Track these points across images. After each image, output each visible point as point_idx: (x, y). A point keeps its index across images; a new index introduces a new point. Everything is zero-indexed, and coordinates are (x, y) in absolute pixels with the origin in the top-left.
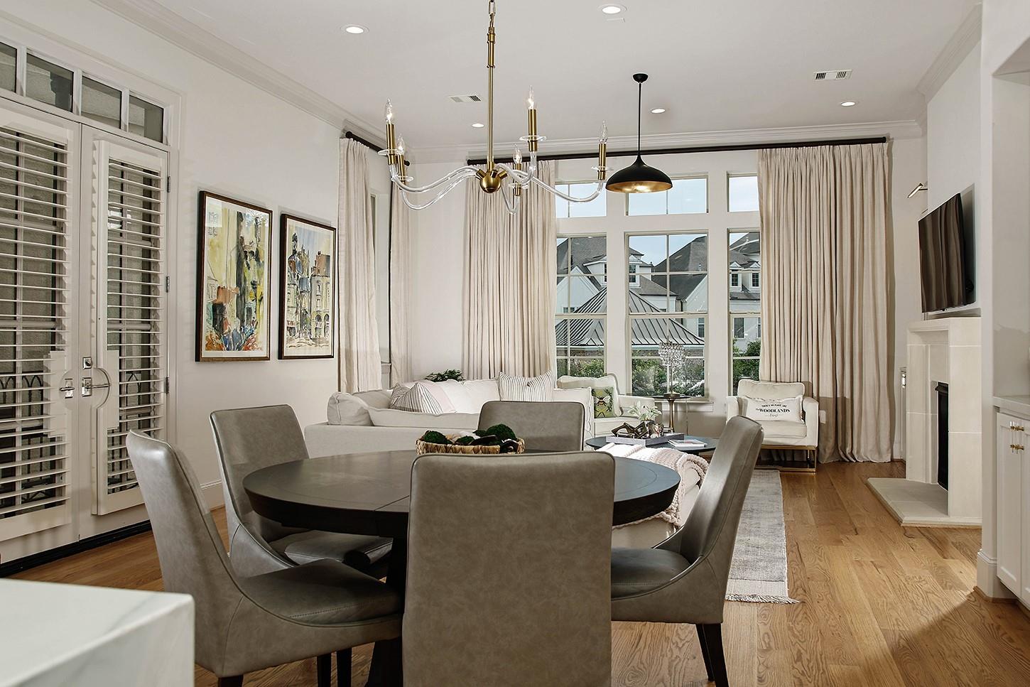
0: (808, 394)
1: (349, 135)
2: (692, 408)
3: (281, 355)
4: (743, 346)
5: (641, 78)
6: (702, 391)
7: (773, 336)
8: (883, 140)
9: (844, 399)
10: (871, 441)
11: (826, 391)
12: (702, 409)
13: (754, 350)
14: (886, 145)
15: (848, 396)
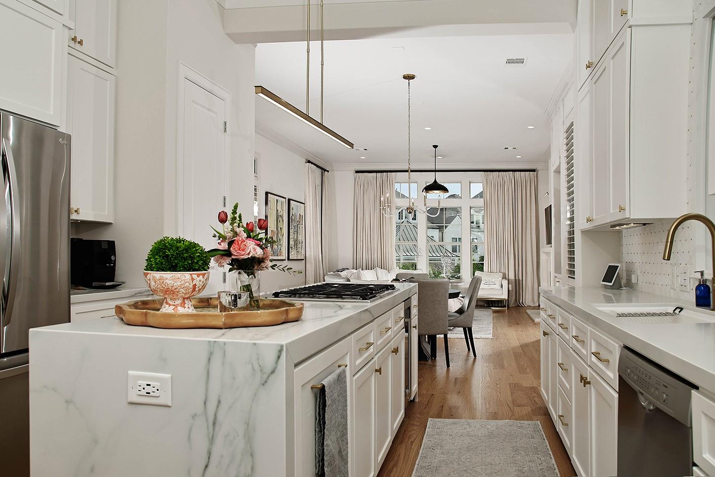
0: (504, 277)
1: (309, 162)
2: (455, 284)
3: (289, 259)
4: (477, 258)
5: (435, 147)
6: (459, 278)
7: (490, 253)
8: (534, 171)
9: (519, 280)
10: (530, 297)
11: (512, 277)
12: (459, 284)
13: (482, 258)
14: (535, 173)
15: (521, 279)
